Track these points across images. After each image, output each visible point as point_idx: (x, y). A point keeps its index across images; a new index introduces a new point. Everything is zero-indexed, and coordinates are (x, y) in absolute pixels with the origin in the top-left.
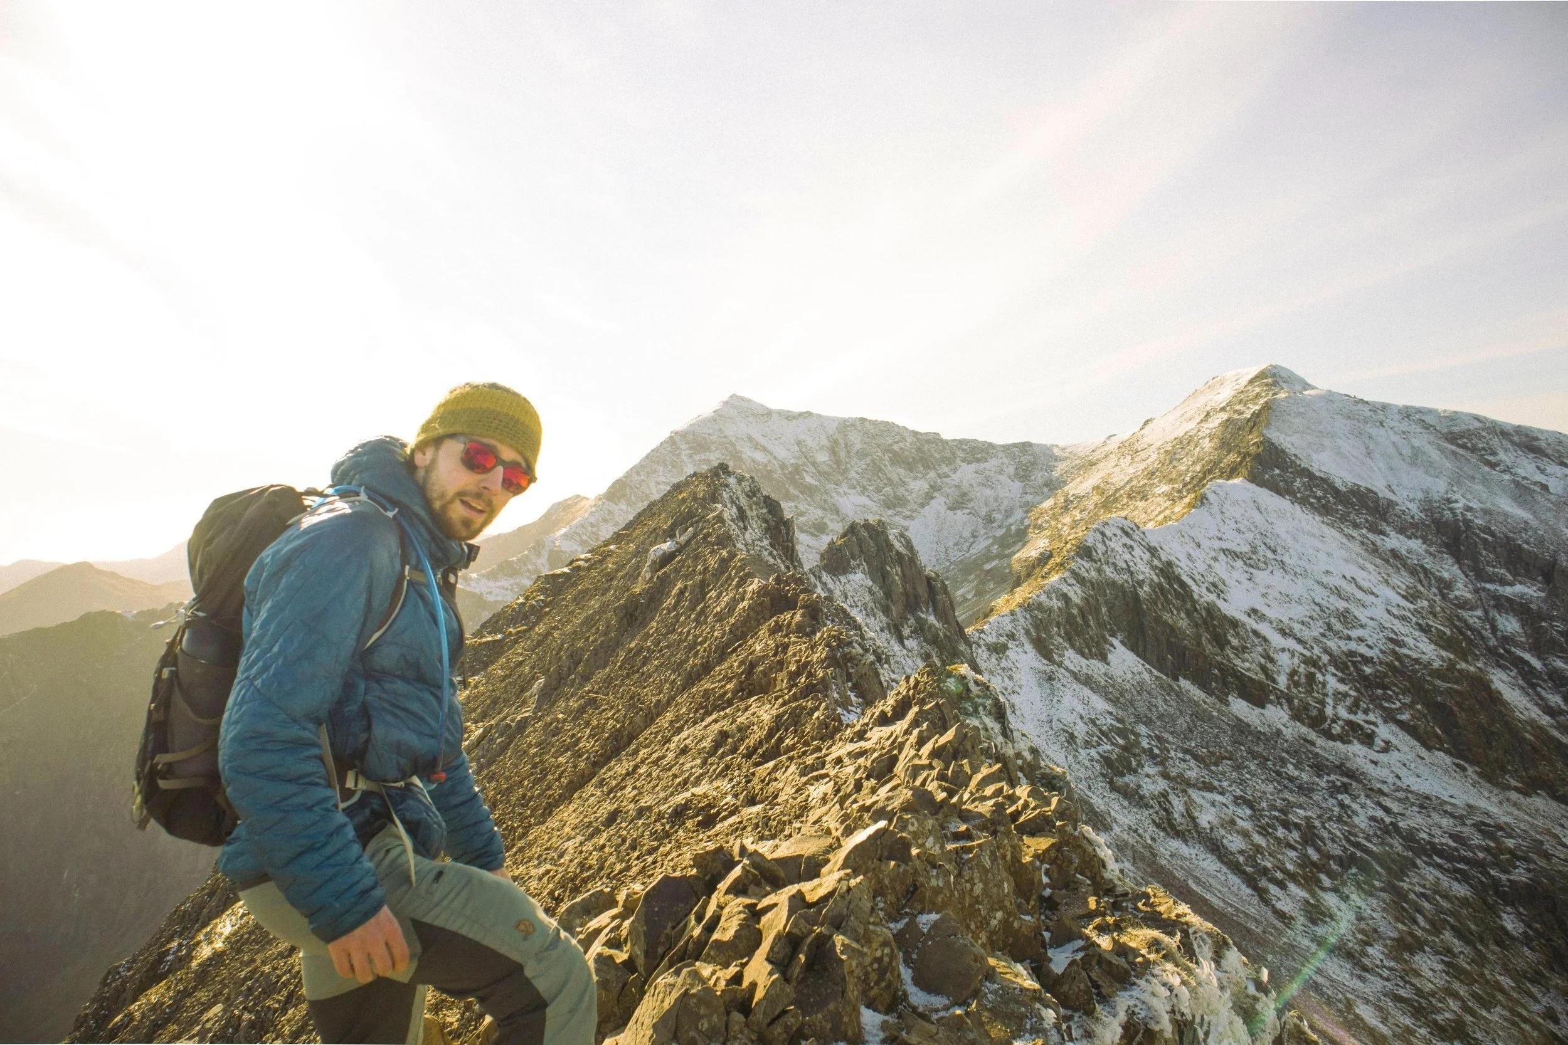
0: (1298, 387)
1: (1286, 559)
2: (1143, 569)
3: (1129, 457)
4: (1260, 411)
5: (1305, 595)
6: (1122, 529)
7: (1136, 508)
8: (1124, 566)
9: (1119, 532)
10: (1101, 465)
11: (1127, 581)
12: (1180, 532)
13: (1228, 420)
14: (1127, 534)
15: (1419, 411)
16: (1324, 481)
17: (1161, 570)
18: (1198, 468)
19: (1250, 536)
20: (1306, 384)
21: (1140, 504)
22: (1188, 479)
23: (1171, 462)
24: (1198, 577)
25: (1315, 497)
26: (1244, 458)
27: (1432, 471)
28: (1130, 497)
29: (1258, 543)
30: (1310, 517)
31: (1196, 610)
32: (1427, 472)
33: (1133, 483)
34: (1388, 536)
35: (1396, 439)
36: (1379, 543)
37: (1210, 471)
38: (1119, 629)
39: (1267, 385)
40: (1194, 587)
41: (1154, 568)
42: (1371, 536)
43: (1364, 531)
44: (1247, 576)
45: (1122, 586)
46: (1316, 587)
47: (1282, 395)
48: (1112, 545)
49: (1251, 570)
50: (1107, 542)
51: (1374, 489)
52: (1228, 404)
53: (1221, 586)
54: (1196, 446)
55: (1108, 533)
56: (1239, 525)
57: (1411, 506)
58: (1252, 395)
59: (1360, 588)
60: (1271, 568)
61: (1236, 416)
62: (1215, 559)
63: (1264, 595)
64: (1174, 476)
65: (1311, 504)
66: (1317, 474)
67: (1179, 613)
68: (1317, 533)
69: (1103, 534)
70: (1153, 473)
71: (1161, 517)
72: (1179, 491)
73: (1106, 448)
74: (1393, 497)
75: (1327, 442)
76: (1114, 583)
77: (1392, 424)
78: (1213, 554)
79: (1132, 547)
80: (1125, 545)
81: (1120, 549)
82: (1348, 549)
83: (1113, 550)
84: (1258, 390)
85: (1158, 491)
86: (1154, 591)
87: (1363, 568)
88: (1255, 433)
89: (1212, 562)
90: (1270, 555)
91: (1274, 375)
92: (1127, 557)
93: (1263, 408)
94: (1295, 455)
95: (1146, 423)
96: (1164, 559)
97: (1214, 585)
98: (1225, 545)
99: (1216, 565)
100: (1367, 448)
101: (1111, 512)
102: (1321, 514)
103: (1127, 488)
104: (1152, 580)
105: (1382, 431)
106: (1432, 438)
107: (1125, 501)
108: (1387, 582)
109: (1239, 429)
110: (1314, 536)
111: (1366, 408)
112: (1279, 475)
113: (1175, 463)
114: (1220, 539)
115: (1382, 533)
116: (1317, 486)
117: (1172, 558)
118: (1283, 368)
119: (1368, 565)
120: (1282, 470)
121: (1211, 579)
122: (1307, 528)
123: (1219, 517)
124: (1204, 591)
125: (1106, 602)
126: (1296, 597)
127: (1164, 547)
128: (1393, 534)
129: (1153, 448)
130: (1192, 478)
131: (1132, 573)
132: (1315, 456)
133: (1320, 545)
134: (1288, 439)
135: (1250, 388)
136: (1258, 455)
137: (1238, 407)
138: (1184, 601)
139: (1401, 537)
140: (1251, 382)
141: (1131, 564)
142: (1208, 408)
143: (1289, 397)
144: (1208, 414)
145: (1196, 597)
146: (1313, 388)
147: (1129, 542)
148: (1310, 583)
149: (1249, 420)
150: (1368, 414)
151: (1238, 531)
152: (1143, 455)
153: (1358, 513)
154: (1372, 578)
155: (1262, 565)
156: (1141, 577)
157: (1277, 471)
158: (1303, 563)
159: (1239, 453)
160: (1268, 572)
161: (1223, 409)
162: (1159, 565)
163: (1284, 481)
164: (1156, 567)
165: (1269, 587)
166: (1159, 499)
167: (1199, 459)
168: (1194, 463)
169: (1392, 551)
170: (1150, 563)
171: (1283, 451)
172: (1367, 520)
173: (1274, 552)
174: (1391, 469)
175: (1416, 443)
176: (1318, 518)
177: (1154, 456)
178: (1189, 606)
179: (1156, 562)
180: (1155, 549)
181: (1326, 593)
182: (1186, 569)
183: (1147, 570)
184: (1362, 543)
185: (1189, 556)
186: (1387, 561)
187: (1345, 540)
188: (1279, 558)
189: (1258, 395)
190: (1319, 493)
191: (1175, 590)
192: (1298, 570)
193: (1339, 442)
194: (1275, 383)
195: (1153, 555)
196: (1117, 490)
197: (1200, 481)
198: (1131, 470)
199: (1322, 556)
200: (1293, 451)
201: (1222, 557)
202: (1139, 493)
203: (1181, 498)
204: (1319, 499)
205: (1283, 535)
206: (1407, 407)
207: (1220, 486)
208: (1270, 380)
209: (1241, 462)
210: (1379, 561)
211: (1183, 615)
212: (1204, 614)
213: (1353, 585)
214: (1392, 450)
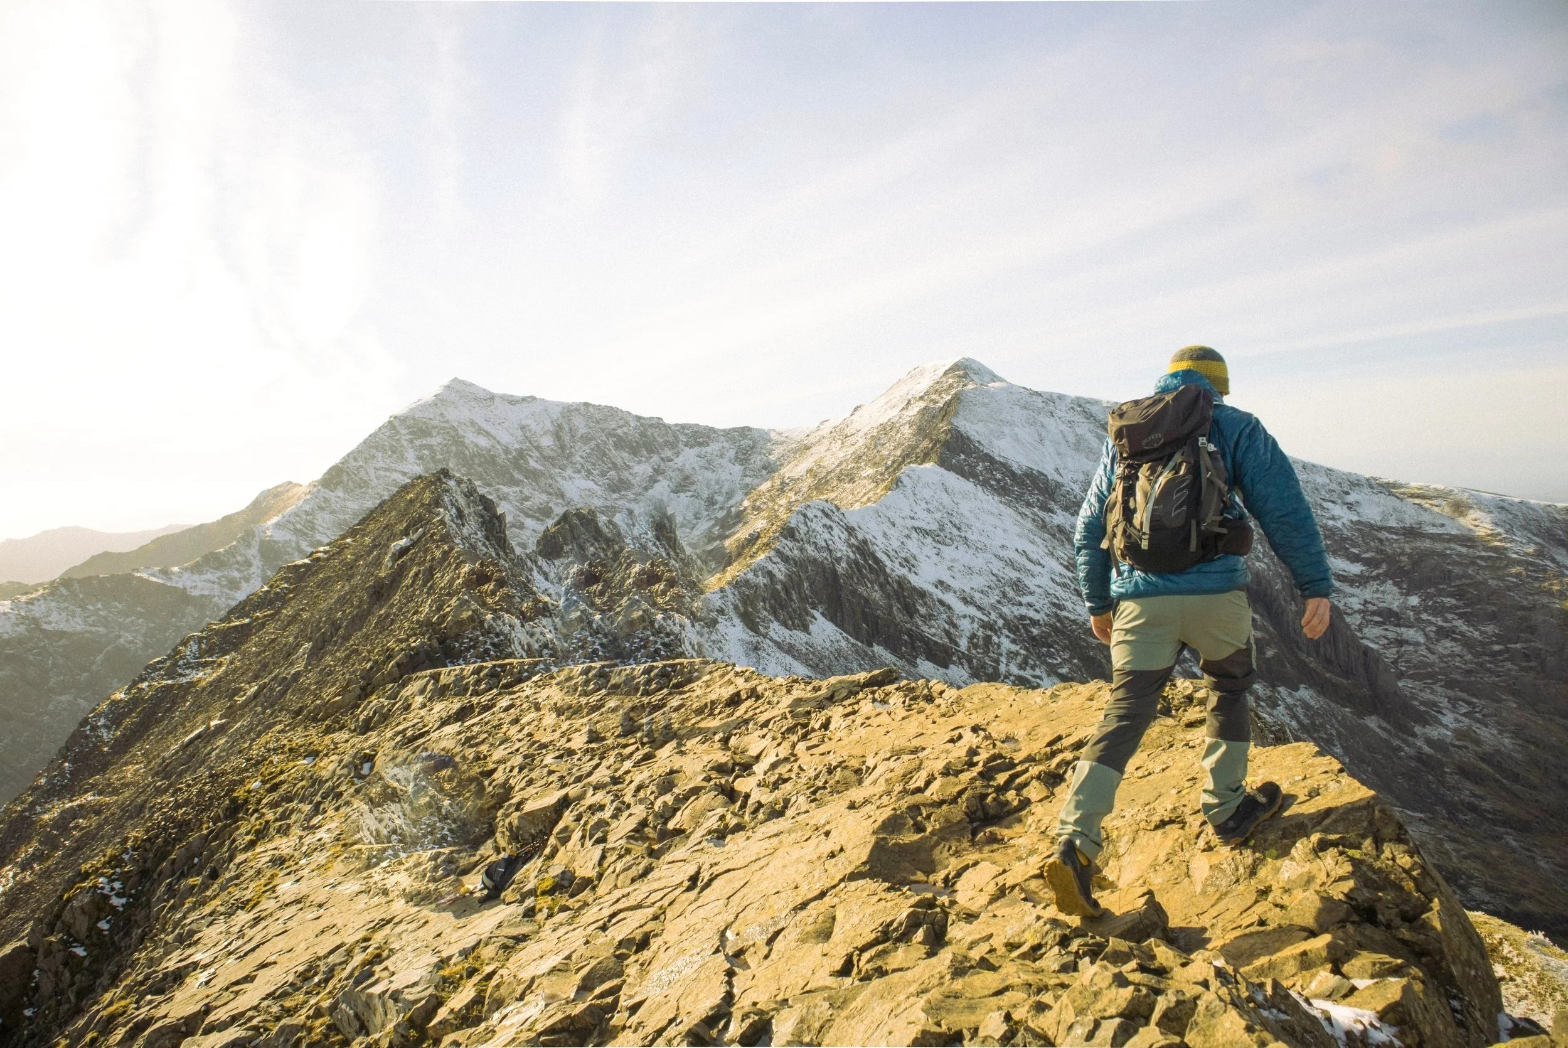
0: (987, 379)
1: (969, 536)
2: (840, 547)
3: (839, 442)
4: (950, 401)
5: (985, 567)
6: (823, 511)
7: (844, 490)
8: (824, 544)
9: (819, 514)
10: (814, 450)
11: (826, 559)
12: (877, 512)
13: (925, 409)
14: (827, 515)
15: (1088, 402)
16: (1004, 465)
17: (858, 548)
18: (898, 453)
19: (938, 515)
20: (995, 376)
21: (848, 486)
22: (889, 463)
23: (876, 447)
24: (892, 553)
25: (995, 480)
26: (935, 445)
27: (1091, 456)
28: (839, 480)
29: (946, 521)
30: (990, 497)
31: (888, 583)
32: (1087, 457)
33: (843, 467)
34: (1055, 513)
35: (1063, 427)
36: (1047, 520)
37: (908, 456)
38: (820, 603)
39: (959, 376)
40: (888, 563)
41: (850, 546)
42: (1041, 514)
43: (1036, 510)
44: (935, 551)
45: (822, 562)
46: (994, 560)
47: (970, 386)
48: (813, 526)
49: (939, 546)
50: (809, 523)
51: (1045, 472)
52: (927, 393)
53: (913, 561)
54: (898, 432)
55: (810, 515)
56: (929, 506)
57: (1074, 486)
58: (945, 386)
59: (1030, 560)
60: (956, 544)
61: (931, 405)
62: (908, 537)
63: (950, 568)
64: (877, 460)
65: (992, 486)
66: (997, 458)
67: (873, 587)
68: (996, 511)
69: (805, 516)
70: (860, 457)
71: (865, 499)
72: (882, 474)
73: (820, 433)
74: (1060, 480)
75: (1006, 430)
76: (815, 560)
77: (1060, 414)
78: (906, 532)
79: (831, 527)
80: (825, 526)
81: (820, 529)
82: (1022, 526)
83: (814, 531)
84: (951, 381)
85: (864, 474)
86: (851, 567)
87: (1033, 543)
88: (945, 423)
89: (905, 540)
90: (955, 532)
91: (965, 368)
92: (827, 536)
93: (953, 398)
94: (979, 442)
95: (856, 410)
96: (860, 537)
97: (906, 560)
98: (917, 524)
99: (909, 542)
100: (1040, 435)
101: (822, 493)
102: (1000, 495)
103: (838, 470)
104: (849, 557)
105: (1052, 420)
106: (1092, 426)
107: (835, 483)
108: (1052, 554)
109: (933, 417)
110: (993, 514)
111: (1040, 400)
112: (965, 460)
113: (879, 448)
114: (913, 518)
115: (1051, 511)
116: (996, 470)
117: (869, 537)
118: (974, 361)
119: (1037, 539)
120: (967, 456)
121: (903, 555)
122: (986, 506)
123: (912, 498)
124: (897, 565)
125: (808, 578)
126: (976, 569)
127: (862, 526)
128: (1059, 511)
129: (861, 434)
130: (893, 462)
131: (830, 551)
132: (996, 443)
133: (996, 522)
134: (974, 427)
135: (944, 379)
136: (947, 442)
137: (934, 397)
138: (878, 575)
139: (1066, 514)
140: (946, 373)
141: (830, 542)
142: (909, 397)
143: (975, 389)
144: (909, 403)
145: (888, 571)
146: (1001, 380)
147: (829, 523)
148: (989, 556)
149: (941, 409)
150: (1041, 405)
151: (928, 510)
152: (852, 439)
153: (1031, 494)
154: (1040, 551)
155: (947, 541)
156: (839, 555)
157: (963, 456)
158: (983, 539)
159: (931, 440)
160: (953, 547)
161: (921, 398)
162: (856, 543)
163: (969, 465)
164: (853, 545)
165: (954, 560)
166: (865, 481)
167: (900, 444)
168: (895, 449)
169: (1058, 526)
170: (847, 541)
171: (968, 438)
172: (1038, 500)
173: (959, 529)
174: (1059, 454)
175: (1079, 431)
176: (996, 498)
177: (862, 442)
178: (882, 579)
179: (853, 541)
180: (853, 529)
181: (1001, 564)
182: (882, 546)
183: (844, 548)
184: (1034, 520)
185: (885, 534)
186: (1054, 536)
187: (1019, 518)
188: (963, 534)
189: (951, 387)
190: (999, 476)
191: (870, 565)
192: (979, 546)
193: (1017, 430)
194: (966, 376)
195: (850, 534)
196: (828, 473)
197: (900, 465)
198: (841, 454)
199: (999, 531)
200: (977, 438)
201: (914, 535)
202: (847, 475)
203: (883, 480)
204: (998, 481)
205: (967, 514)
206: (1078, 398)
207: (913, 470)
208: (961, 373)
209: (932, 448)
210: (1047, 536)
211: (876, 588)
212: (895, 586)
213: (1024, 558)
214: (1060, 437)
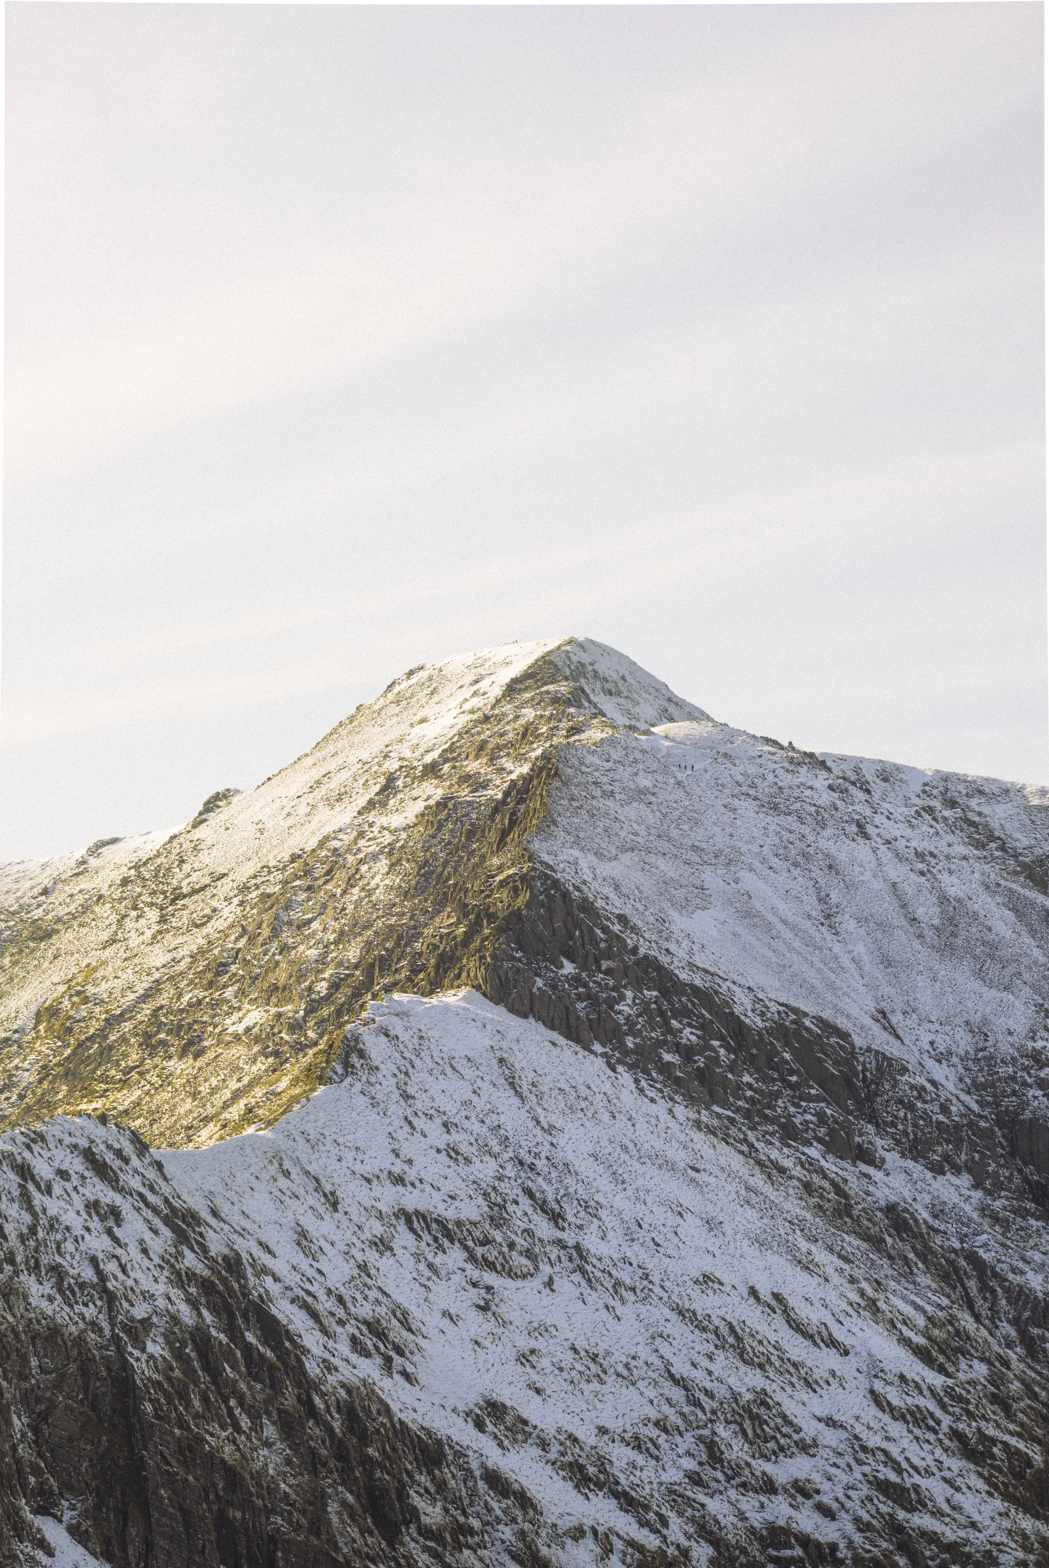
0: (647, 710)
1: (591, 1242)
2: (146, 1284)
3: (153, 915)
4: (528, 779)
5: (645, 1353)
6: (88, 1155)
7: (167, 1079)
8: (88, 1274)
9: (76, 1165)
10: (65, 940)
11: (94, 1325)
12: (277, 1158)
13: (442, 804)
14: (102, 1170)
15: (978, 789)
16: (704, 996)
17: (206, 1286)
18: (353, 953)
19: (485, 1170)
20: (672, 700)
21: (179, 1067)
22: (322, 987)
23: (275, 932)
24: (325, 1305)
25: (678, 1048)
26: (474, 928)
27: (993, 970)
28: (149, 1044)
29: (510, 1189)
30: (660, 1108)
31: (312, 1411)
32: (980, 974)
33: (163, 1000)
34: (879, 1164)
35: (896, 872)
36: (854, 1186)
37: (384, 964)
38: (67, 1487)
39: (556, 700)
40: (312, 1340)
41: (181, 1279)
42: (830, 1165)
43: (814, 1152)
44: (475, 1295)
45: (80, 1340)
46: (677, 1328)
47: (594, 734)
48: (53, 1207)
49: (490, 1278)
50: (38, 1199)
51: (842, 1023)
52: (451, 754)
53: (397, 1333)
54: (351, 883)
55: (43, 1170)
56: (456, 1137)
57: (940, 1073)
58: (511, 731)
59: (797, 1327)
60: (546, 1269)
61: (465, 794)
62: (382, 1245)
63: (525, 1358)
64: (281, 976)
65: (665, 1069)
66: (683, 976)
67: (257, 1427)
68: (680, 1157)
69: (24, 1171)
70: (221, 968)
71: (235, 1112)
72: (296, 1027)
73: (84, 884)
74: (893, 1049)
75: (712, 879)
76: (55, 1331)
77: (891, 829)
78: (376, 1228)
79: (115, 1213)
80: (93, 1206)
81: (74, 1219)
82: (769, 1209)
83: (53, 1224)
84: (529, 714)
85: (234, 1025)
86: (179, 1355)
87: (807, 1266)
88: (511, 851)
89: (372, 1256)
90: (544, 1228)
91: (579, 671)
92: (99, 1244)
93: (537, 771)
94: (622, 919)
95: (212, 804)
96: (216, 1246)
97: (375, 1328)
98: (412, 1200)
99: (385, 1263)
100: (824, 900)
101: (89, 1094)
102: (692, 1100)
103: (147, 1010)
104: (175, 1319)
105: (862, 850)
106: (993, 873)
107: (134, 1057)
108: (873, 1306)
109: (471, 834)
110: (670, 1166)
111: (821, 781)
112: (576, 980)
113: (287, 937)
114: (399, 1180)
115: (864, 1155)
116: (681, 1013)
117: (245, 1246)
118: (606, 651)
119: (821, 1256)
120: (583, 967)
121: (365, 1311)
122: (651, 1142)
123: (397, 1109)
124: (344, 1348)
125: (27, 1398)
126: (619, 1357)
127: (225, 1209)
128: (892, 1158)
129: (225, 887)
130: (335, 986)
131: (110, 1298)
132: (679, 922)
133: (688, 1197)
134: (606, 869)
135: (508, 708)
136: (516, 916)
137: (473, 766)
138: (275, 1386)
139: (917, 1168)
140: (512, 688)
141: (111, 1267)
142: (392, 765)
143: (611, 742)
144: (389, 787)
145: (312, 1368)
146: (695, 715)
147: (108, 1196)
148: (658, 1312)
149: (497, 807)
150: (826, 798)
151: (453, 1153)
152: (196, 906)
153: (799, 1097)
154: (832, 1298)
155: (519, 1261)
156: (140, 1311)
157: (569, 968)
158: (638, 1253)
159: (464, 910)
160: (536, 1283)
161: (432, 770)
162: (200, 1269)
163: (588, 996)
164: (191, 1276)
165: (541, 1330)
166: (238, 1051)
167: (358, 926)
168: (342, 937)
169: (890, 1209)
170: (169, 1263)
171: (587, 906)
172: (821, 1116)
173: (556, 1218)
174: (887, 962)
175: (953, 886)
176: (680, 1111)
177: (229, 913)
178: (289, 1399)
179: (190, 1260)
180: (192, 1217)
181: (701, 1344)
182: (292, 1279)
183: (160, 1289)
184: (807, 1187)
185: (302, 1238)
186: (876, 1243)
187: (758, 1180)
188: (570, 1238)
189: (528, 733)
190: (689, 1036)
191: (248, 1349)
192: (625, 1276)
193: (749, 880)
194: (578, 698)
195: (181, 1237)
196: (113, 1021)
197: (357, 994)
198: (158, 957)
199: (691, 1227)
200: (617, 906)
201: (403, 1238)
202: (176, 1030)
203: (300, 1048)
204: (687, 1053)
205: (586, 1167)
206: (946, 778)
207: (402, 1014)
208: (563, 688)
209: (468, 938)
210: (853, 1243)
211: (270, 1431)
212: (337, 1425)
213: (779, 1320)
214: (887, 907)
